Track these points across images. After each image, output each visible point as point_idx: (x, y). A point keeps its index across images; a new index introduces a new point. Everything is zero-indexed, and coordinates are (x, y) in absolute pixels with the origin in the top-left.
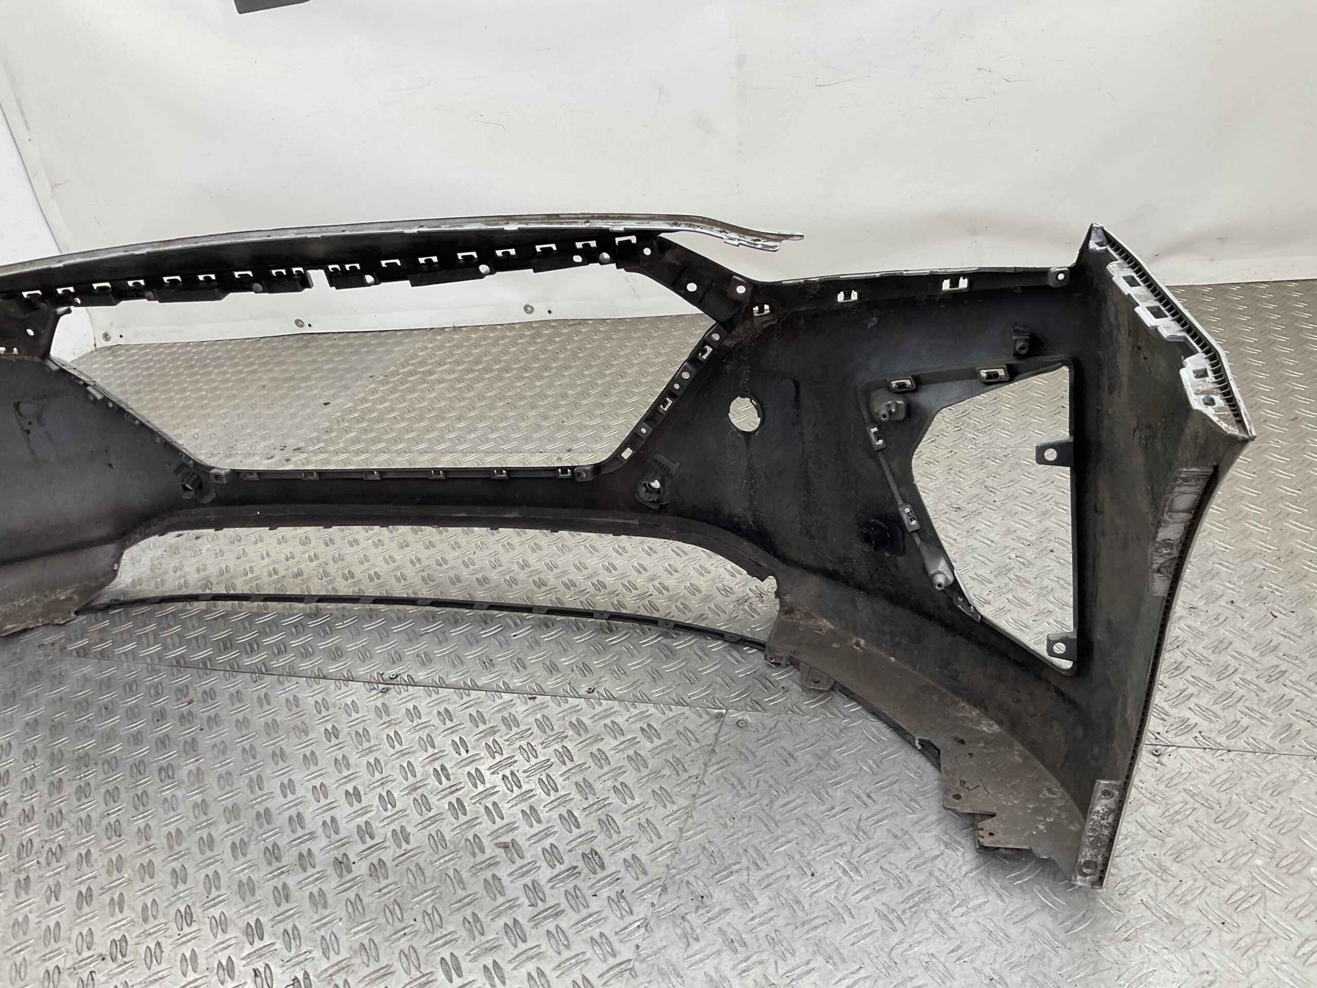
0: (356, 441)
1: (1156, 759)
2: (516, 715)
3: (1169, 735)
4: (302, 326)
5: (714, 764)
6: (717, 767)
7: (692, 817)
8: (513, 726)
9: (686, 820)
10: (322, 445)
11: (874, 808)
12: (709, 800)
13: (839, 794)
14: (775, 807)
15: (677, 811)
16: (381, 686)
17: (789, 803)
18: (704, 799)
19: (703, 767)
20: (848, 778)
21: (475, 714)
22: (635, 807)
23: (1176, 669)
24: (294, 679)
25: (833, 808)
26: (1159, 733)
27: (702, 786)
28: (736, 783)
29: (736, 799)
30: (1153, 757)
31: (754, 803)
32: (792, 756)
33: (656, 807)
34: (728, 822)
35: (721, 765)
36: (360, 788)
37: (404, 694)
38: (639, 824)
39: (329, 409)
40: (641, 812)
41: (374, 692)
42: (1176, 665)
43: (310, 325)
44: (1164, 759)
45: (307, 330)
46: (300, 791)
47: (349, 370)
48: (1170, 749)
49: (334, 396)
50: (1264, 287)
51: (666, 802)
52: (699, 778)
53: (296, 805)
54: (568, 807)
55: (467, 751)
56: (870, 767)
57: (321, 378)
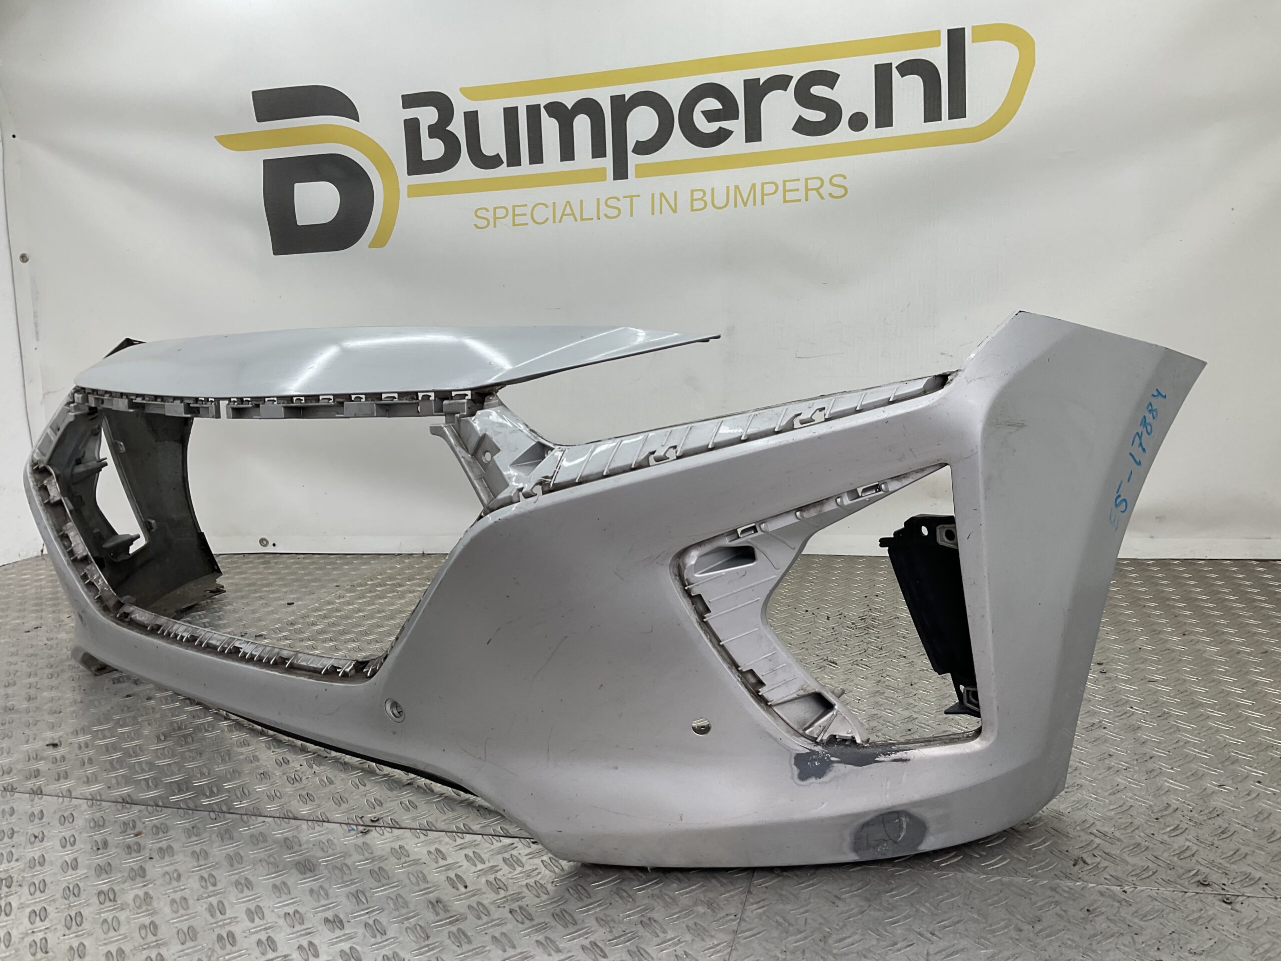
0: (322, 632)
1: (1229, 907)
2: (519, 857)
3: (1237, 886)
4: (265, 546)
5: (753, 904)
6: (755, 906)
7: (736, 949)
8: (516, 866)
9: (730, 954)
10: (286, 633)
11: (943, 944)
12: (754, 935)
13: (899, 931)
14: (830, 941)
15: (717, 945)
16: (361, 828)
17: (845, 939)
18: (748, 934)
19: (741, 906)
20: (906, 918)
21: (471, 855)
22: (669, 940)
23: (1223, 833)
24: (261, 819)
25: (896, 944)
26: (1224, 884)
27: (743, 924)
28: (781, 920)
29: (784, 935)
30: (1224, 905)
31: (805, 938)
32: (840, 899)
33: (693, 940)
34: (779, 955)
35: (762, 904)
36: (342, 916)
37: (387, 835)
38: (676, 956)
39: (290, 609)
40: (676, 945)
41: (353, 833)
42: (1220, 830)
43: (274, 545)
44: (1238, 906)
45: (270, 549)
46: (270, 918)
47: (314, 581)
48: (1240, 899)
49: (298, 599)
50: (1202, 562)
51: (704, 937)
52: (739, 916)
53: (265, 929)
54: (592, 939)
55: (466, 887)
56: (929, 909)
57: (285, 586)
